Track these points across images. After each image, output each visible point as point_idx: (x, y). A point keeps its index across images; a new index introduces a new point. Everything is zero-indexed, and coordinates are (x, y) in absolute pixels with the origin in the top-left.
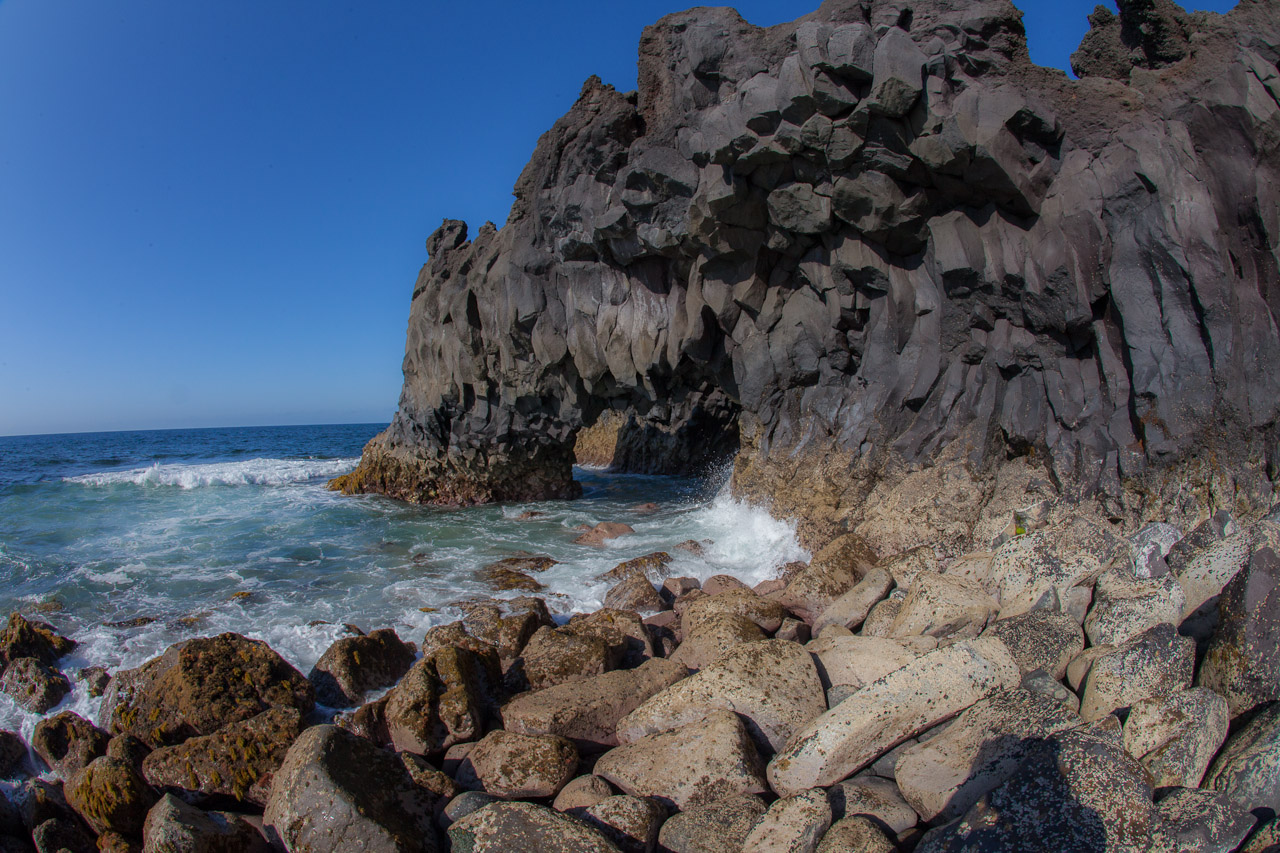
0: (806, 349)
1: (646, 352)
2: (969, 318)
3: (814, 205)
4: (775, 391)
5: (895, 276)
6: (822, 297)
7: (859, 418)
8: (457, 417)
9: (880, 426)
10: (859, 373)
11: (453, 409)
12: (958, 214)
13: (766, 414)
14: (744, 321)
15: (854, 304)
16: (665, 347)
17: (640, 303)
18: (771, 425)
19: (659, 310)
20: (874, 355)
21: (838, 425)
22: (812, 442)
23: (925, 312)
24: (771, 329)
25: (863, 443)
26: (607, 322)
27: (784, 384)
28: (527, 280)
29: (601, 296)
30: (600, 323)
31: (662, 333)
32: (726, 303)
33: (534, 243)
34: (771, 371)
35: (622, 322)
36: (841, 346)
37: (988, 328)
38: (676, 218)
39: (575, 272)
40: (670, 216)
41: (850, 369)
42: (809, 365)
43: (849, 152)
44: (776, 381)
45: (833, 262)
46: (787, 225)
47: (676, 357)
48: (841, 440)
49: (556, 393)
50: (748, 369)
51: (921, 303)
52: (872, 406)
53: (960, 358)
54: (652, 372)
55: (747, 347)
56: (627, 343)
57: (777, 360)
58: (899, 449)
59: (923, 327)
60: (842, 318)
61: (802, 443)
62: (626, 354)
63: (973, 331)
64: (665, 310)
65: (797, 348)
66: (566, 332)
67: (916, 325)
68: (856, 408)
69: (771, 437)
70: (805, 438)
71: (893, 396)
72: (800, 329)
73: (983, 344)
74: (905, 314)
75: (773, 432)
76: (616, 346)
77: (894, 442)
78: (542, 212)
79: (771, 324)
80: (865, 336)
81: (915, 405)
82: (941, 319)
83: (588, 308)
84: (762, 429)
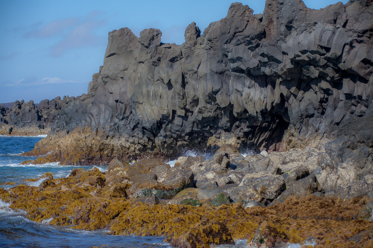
0: (311, 107)
1: (260, 105)
2: (351, 103)
3: (315, 72)
4: (301, 119)
5: (335, 91)
6: (316, 93)
7: (324, 127)
8: (166, 124)
9: (329, 129)
10: (325, 115)
11: (165, 121)
12: (349, 79)
13: (298, 126)
14: (292, 98)
15: (324, 97)
16: (266, 104)
17: (258, 88)
18: (300, 129)
19: (264, 91)
20: (329, 110)
21: (319, 129)
22: (311, 134)
23: (341, 100)
24: (300, 101)
25: (324, 133)
26: (247, 94)
27: (304, 117)
28: (216, 76)
29: (244, 85)
30: (244, 94)
31: (265, 99)
32: (287, 92)
33: (218, 62)
34: (300, 113)
35: (252, 94)
36: (320, 107)
37: (356, 106)
38: (274, 67)
39: (235, 76)
40: (272, 66)
41: (323, 113)
42: (311, 112)
43: (323, 64)
44: (301, 116)
45: (319, 86)
46: (307, 75)
47: (270, 107)
48: (319, 133)
49: (220, 116)
50: (293, 112)
51: (341, 98)
52: (327, 124)
53: (349, 112)
54: (261, 112)
55: (293, 105)
56: (254, 102)
57: (302, 110)
58: (334, 135)
59: (341, 104)
60: (321, 100)
61: (309, 134)
62: (253, 105)
63: (352, 106)
64: (266, 91)
65: (308, 107)
66: (230, 96)
67: (339, 103)
68: (323, 124)
69: (300, 132)
70: (310, 132)
71: (332, 121)
72: (309, 101)
73: (354, 109)
74: (337, 101)
75: (300, 131)
76: (250, 103)
77: (332, 133)
78: (223, 52)
79: (301, 99)
80: (327, 104)
81: (338, 124)
82: (345, 103)
83: (240, 89)
84: (297, 130)
